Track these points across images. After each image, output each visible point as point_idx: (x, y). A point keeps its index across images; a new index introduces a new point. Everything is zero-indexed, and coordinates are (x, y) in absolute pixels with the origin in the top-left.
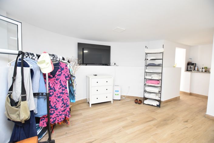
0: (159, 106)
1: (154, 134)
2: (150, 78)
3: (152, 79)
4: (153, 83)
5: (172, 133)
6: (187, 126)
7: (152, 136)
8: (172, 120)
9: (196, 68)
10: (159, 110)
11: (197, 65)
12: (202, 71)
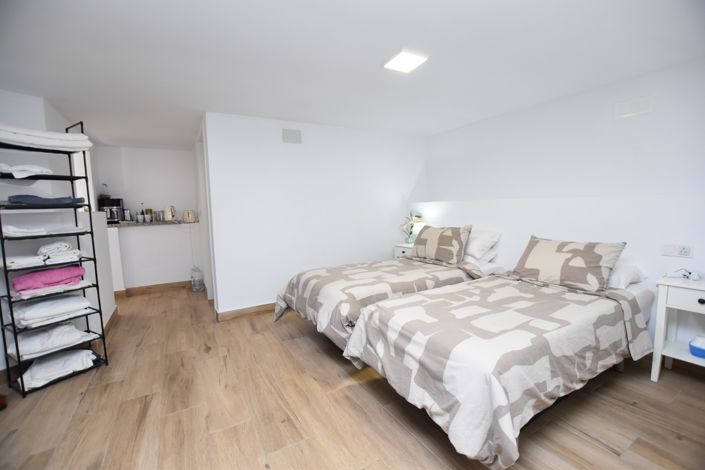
0: (99, 363)
1: (207, 422)
2: (35, 261)
3: (48, 262)
4: (58, 283)
5: (226, 386)
6: (221, 355)
7: (208, 428)
8: (182, 365)
9: (127, 213)
10: (117, 372)
11: (127, 203)
12: (144, 220)
